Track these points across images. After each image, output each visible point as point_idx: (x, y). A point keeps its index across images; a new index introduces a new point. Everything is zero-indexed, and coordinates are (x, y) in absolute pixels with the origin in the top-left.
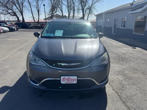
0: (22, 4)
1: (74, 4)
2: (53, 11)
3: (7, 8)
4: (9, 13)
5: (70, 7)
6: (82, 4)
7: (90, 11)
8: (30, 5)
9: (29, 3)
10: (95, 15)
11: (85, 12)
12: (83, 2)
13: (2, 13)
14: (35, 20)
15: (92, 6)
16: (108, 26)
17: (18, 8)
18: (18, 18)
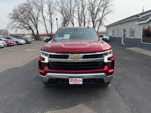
0: (37, 19)
1: (84, 17)
2: (65, 24)
3: (24, 23)
4: (25, 27)
5: (81, 19)
6: (92, 16)
7: (100, 23)
8: (44, 19)
9: (44, 18)
10: (105, 27)
11: (95, 23)
12: (94, 14)
13: (19, 27)
14: (48, 32)
15: (103, 18)
16: (118, 37)
17: (33, 23)
18: (33, 31)
